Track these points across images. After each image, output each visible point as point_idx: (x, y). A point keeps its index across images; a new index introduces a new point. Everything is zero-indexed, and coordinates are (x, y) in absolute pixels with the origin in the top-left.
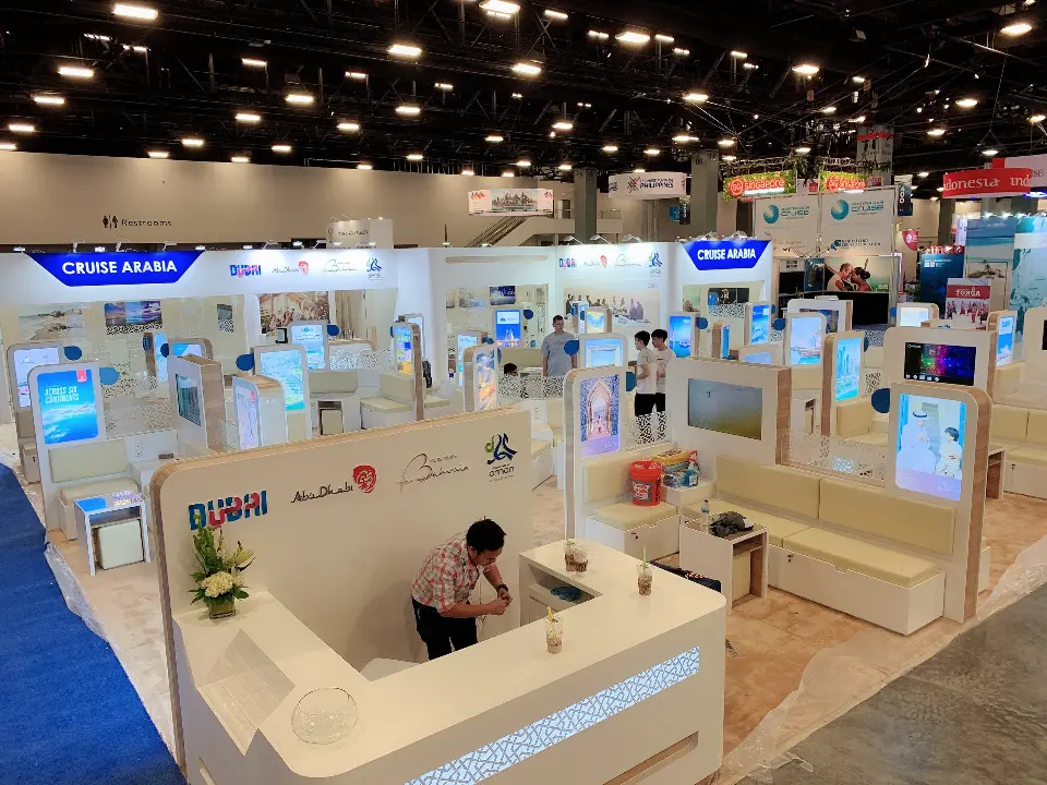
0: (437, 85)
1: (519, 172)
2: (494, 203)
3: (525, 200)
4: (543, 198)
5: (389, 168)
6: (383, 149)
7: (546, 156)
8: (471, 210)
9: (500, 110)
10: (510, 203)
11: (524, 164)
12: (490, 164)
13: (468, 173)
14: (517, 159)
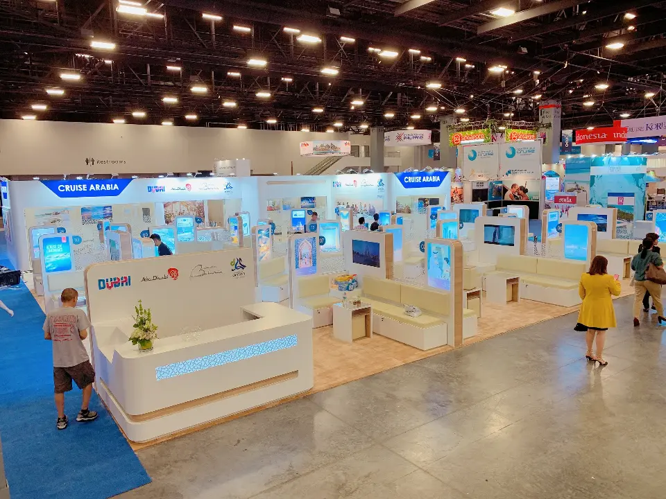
0: (283, 79)
1: (336, 129)
2: (314, 149)
3: (333, 147)
4: (344, 147)
5: (258, 128)
6: (253, 116)
7: (351, 120)
8: (302, 153)
9: (321, 94)
10: (324, 150)
11: (339, 124)
12: (319, 125)
13: (305, 130)
14: (334, 121)
